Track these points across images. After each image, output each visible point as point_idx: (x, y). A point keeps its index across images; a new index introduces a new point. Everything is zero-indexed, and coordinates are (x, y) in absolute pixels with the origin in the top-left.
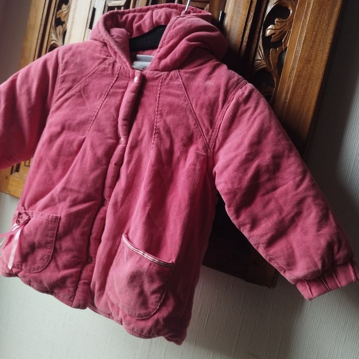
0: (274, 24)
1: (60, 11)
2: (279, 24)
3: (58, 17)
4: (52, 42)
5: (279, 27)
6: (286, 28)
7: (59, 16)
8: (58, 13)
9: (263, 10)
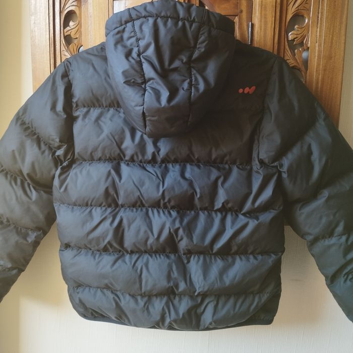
0: (294, 29)
1: (68, 28)
2: (299, 30)
6: (305, 33)
7: (68, 33)
8: (66, 30)
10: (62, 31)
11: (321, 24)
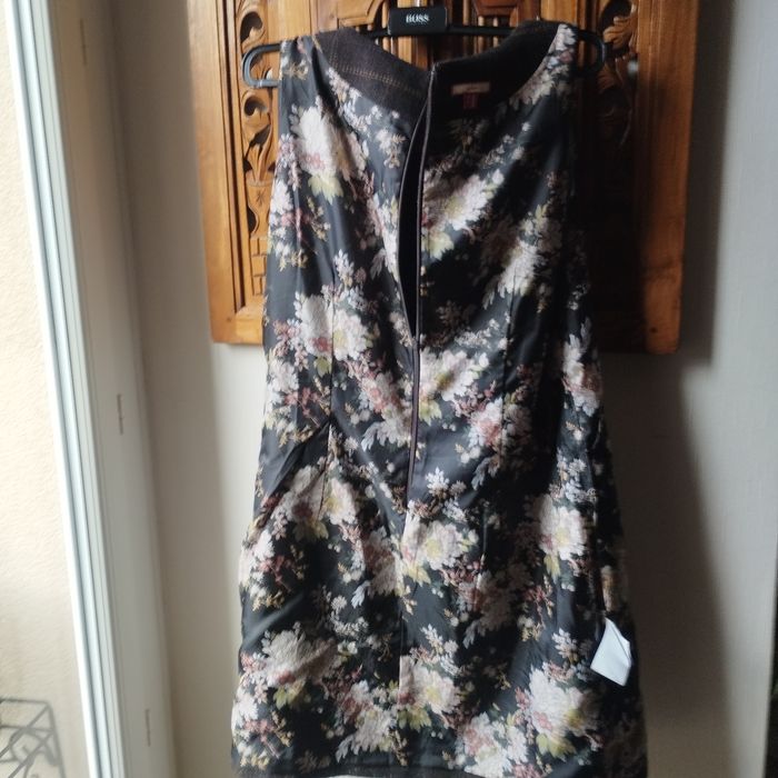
0: (613, 24)
1: (247, 41)
3: (245, 51)
4: (248, 95)
5: (621, 29)
8: (244, 44)
10: (238, 46)
11: (656, 13)
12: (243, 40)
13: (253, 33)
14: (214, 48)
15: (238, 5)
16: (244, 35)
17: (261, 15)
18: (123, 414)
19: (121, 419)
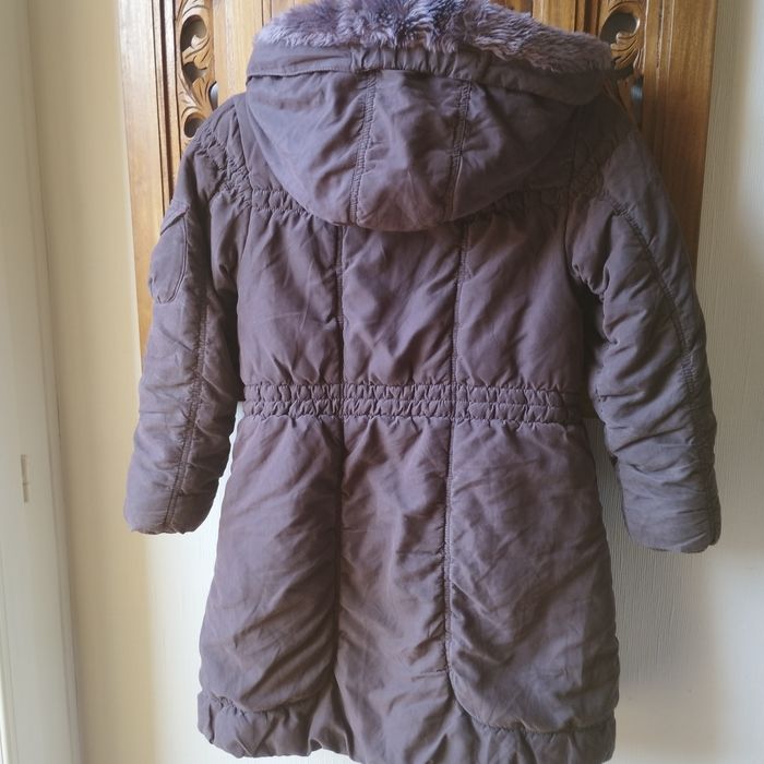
0: (615, 42)
1: (189, 50)
2: (624, 41)
3: (185, 61)
4: (189, 112)
5: (624, 47)
6: (635, 48)
7: (190, 59)
8: (185, 54)
9: (595, 21)
10: (178, 55)
11: (666, 29)
12: (182, 50)
13: (195, 41)
14: (149, 58)
15: (177, 7)
16: (185, 42)
17: (205, 19)
18: (28, 479)
19: (25, 484)
